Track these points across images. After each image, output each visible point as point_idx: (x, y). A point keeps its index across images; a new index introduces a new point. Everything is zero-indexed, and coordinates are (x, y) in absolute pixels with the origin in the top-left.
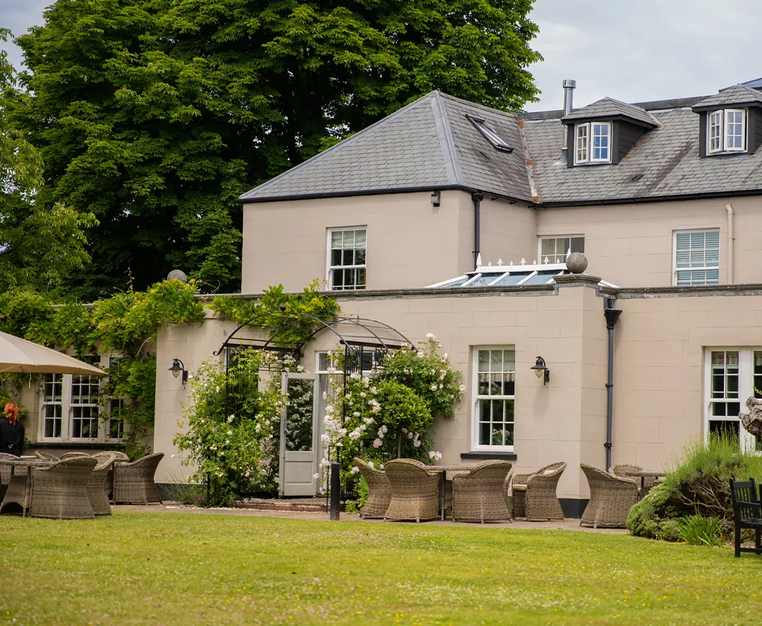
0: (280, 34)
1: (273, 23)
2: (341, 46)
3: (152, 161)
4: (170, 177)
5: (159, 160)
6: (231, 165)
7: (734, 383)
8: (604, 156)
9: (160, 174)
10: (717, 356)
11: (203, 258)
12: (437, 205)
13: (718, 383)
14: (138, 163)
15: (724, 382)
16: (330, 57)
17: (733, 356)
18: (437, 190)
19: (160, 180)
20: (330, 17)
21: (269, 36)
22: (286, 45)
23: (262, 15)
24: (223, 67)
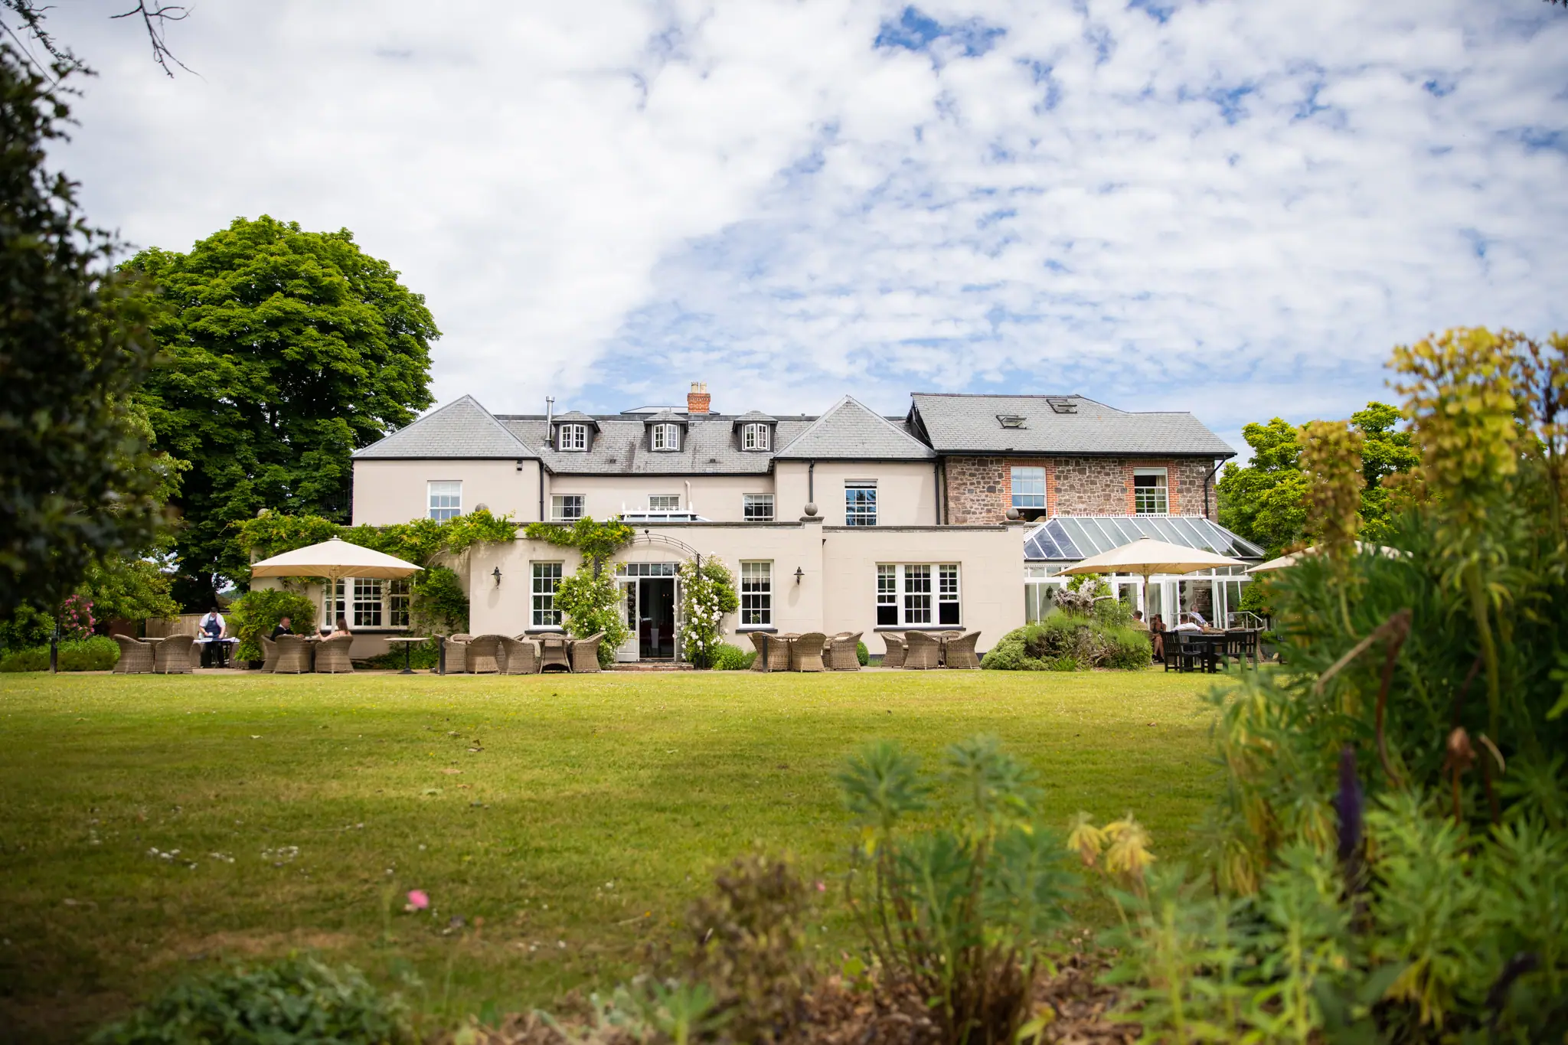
0: (294, 345)
1: (288, 337)
2: (337, 358)
3: (194, 426)
4: (207, 438)
5: (198, 426)
6: (244, 434)
7: (892, 584)
8: (582, 446)
9: (198, 436)
10: (881, 568)
11: (228, 498)
12: (520, 469)
13: (881, 584)
14: (184, 427)
15: (885, 583)
16: (329, 363)
17: (892, 568)
18: (520, 460)
19: (199, 440)
20: (330, 337)
21: (286, 345)
22: (297, 353)
23: (281, 330)
24: (244, 363)
